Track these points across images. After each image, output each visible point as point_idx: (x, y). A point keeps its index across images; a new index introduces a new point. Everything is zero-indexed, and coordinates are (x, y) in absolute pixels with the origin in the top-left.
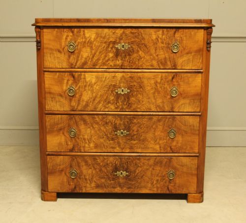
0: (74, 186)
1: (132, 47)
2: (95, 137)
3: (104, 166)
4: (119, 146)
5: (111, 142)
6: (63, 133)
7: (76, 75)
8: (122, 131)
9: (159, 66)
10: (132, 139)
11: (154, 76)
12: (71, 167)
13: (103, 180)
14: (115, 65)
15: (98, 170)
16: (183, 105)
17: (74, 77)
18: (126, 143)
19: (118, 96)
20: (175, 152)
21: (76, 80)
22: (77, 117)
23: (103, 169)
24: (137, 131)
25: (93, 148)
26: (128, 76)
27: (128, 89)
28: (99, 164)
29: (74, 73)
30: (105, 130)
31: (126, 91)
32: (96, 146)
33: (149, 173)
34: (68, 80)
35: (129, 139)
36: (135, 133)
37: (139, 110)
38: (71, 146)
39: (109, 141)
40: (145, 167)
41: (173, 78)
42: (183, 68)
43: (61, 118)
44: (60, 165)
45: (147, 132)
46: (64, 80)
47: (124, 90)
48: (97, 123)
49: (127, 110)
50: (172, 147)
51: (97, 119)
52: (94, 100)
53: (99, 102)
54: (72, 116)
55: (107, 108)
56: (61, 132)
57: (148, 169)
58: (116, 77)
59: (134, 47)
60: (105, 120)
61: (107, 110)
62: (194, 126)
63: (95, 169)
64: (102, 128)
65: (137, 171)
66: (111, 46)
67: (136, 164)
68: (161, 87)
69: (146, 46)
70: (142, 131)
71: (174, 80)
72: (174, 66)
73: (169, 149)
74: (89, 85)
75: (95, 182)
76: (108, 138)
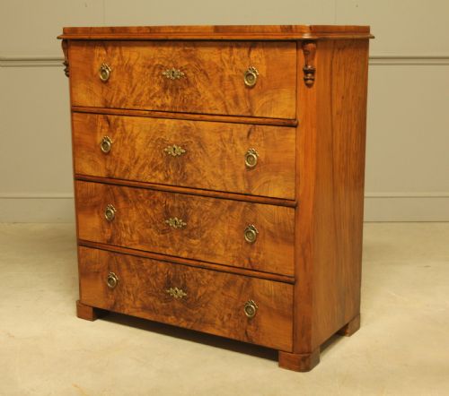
0: (113, 301)
1: (186, 75)
2: (140, 225)
3: (153, 275)
4: (173, 244)
5: (161, 236)
6: (98, 213)
7: (112, 118)
8: (176, 219)
9: (227, 111)
10: (190, 236)
11: (220, 128)
12: (109, 268)
13: (151, 299)
14: (163, 106)
15: (144, 281)
16: (267, 185)
17: (109, 122)
18: (182, 241)
19: (168, 158)
20: (257, 268)
21: (112, 128)
22: (115, 188)
23: (151, 280)
24: (197, 223)
25: (137, 242)
26: (182, 126)
27: (183, 147)
28: (146, 270)
29: (109, 116)
30: (152, 215)
31: (180, 151)
32: (142, 241)
33: (216, 300)
34: (102, 127)
35: (186, 235)
36: (195, 226)
37: (198, 186)
38: (108, 236)
39: (159, 234)
40: (211, 288)
41: (249, 133)
42: (264, 116)
43: (96, 189)
44: (96, 263)
45: (213, 227)
46: (96, 126)
47: (177, 150)
48: (142, 202)
49: (182, 185)
50: (252, 260)
51: (142, 195)
52: (136, 162)
53: (143, 167)
54: (109, 186)
55: (154, 177)
56: (96, 211)
57: (214, 292)
58: (165, 125)
59: (189, 75)
60: (152, 197)
61: (153, 181)
62: (285, 225)
63: (140, 278)
64: (149, 211)
65: (199, 294)
66: (157, 73)
67: (197, 281)
68: (231, 149)
69: (205, 74)
70: (205, 223)
71: (251, 137)
72: (250, 111)
73: (246, 262)
74: (129, 137)
75: (141, 300)
76: (157, 228)
